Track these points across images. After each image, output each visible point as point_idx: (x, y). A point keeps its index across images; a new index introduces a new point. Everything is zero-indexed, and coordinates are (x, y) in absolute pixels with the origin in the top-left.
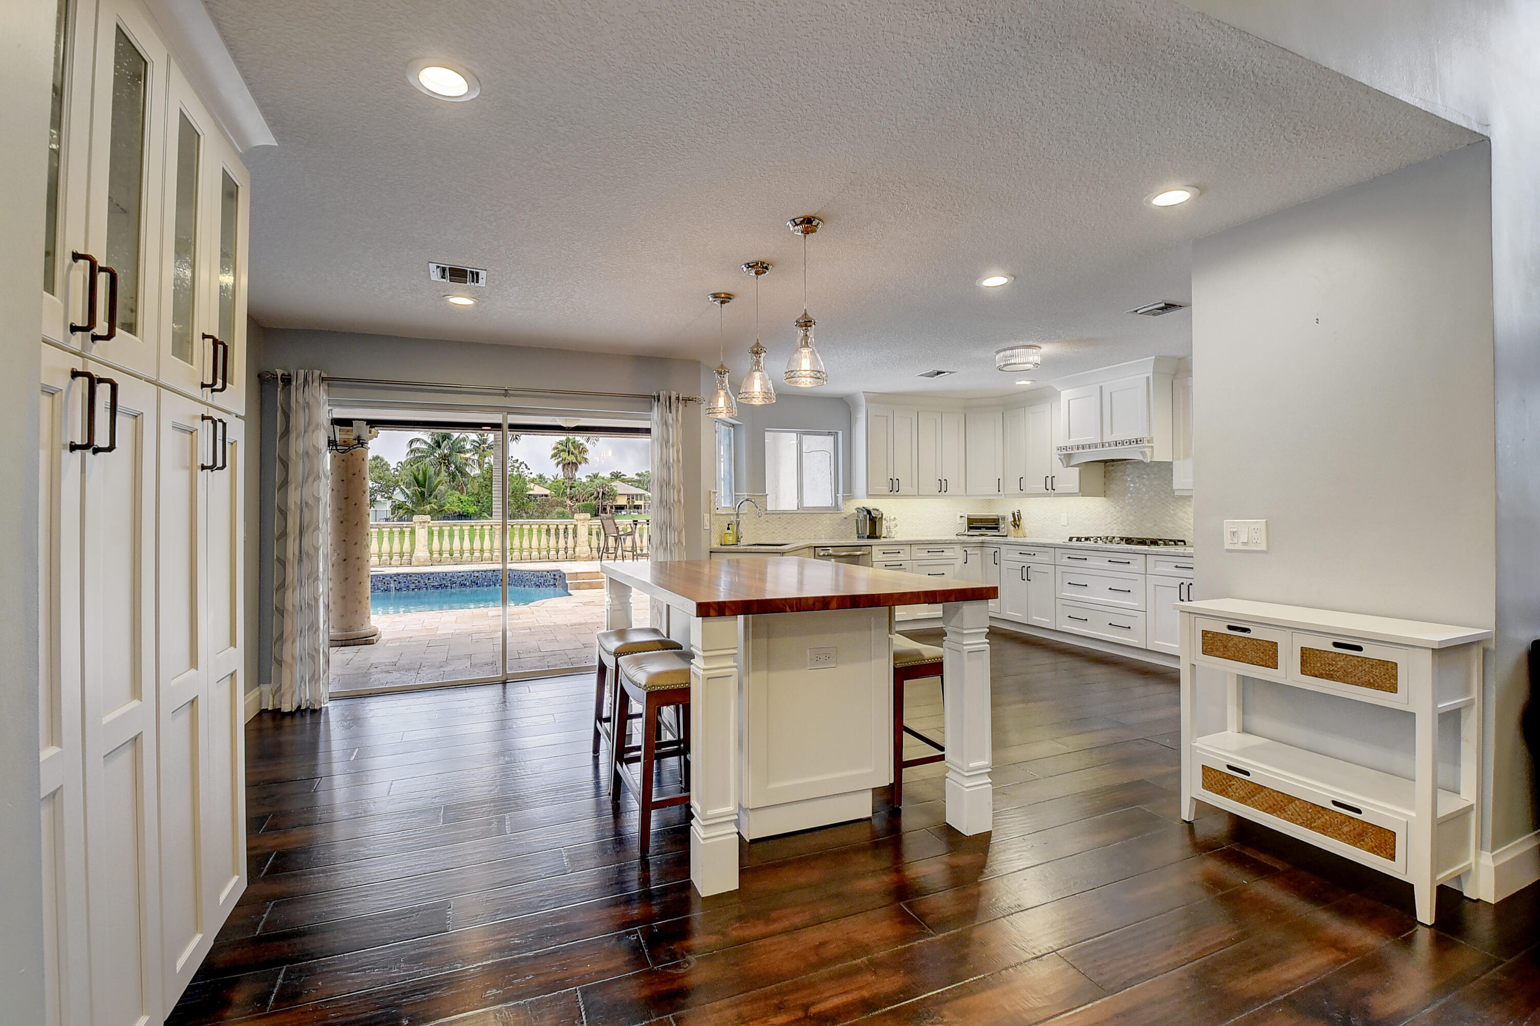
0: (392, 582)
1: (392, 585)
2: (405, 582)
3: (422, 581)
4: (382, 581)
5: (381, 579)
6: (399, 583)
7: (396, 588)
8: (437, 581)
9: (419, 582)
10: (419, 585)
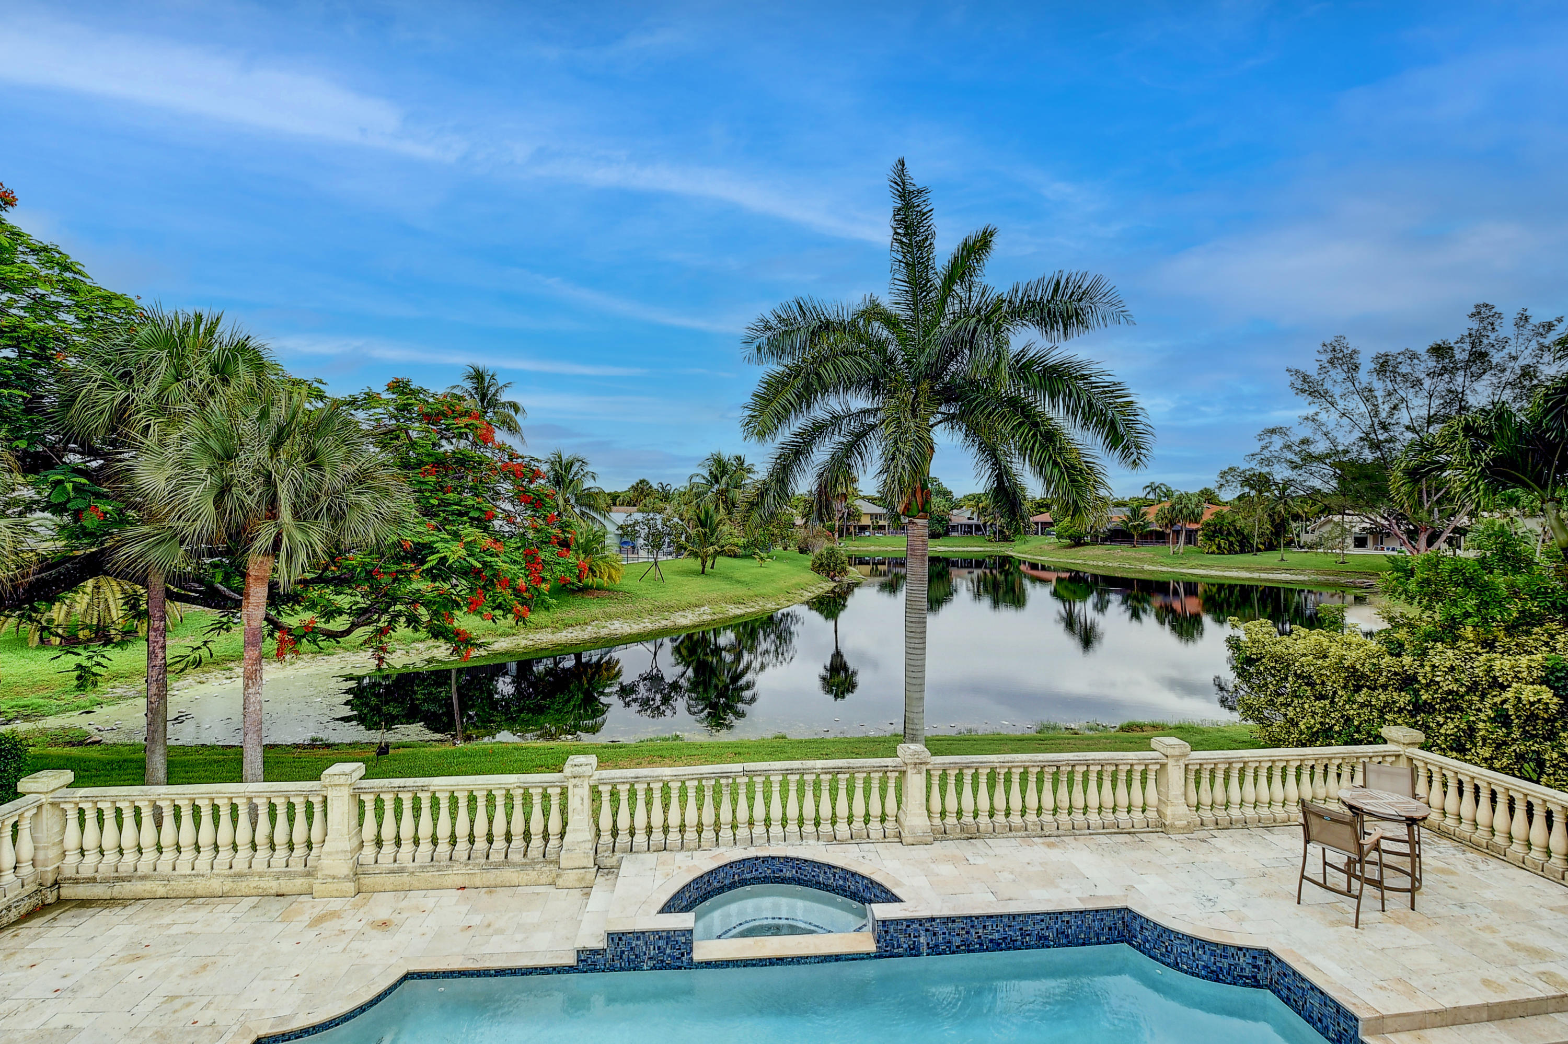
0: (923, 933)
1: (922, 940)
2: (944, 933)
3: (973, 931)
4: (906, 930)
5: (904, 927)
6: (935, 934)
7: (928, 944)
8: (998, 931)
9: (968, 933)
10: (967, 939)
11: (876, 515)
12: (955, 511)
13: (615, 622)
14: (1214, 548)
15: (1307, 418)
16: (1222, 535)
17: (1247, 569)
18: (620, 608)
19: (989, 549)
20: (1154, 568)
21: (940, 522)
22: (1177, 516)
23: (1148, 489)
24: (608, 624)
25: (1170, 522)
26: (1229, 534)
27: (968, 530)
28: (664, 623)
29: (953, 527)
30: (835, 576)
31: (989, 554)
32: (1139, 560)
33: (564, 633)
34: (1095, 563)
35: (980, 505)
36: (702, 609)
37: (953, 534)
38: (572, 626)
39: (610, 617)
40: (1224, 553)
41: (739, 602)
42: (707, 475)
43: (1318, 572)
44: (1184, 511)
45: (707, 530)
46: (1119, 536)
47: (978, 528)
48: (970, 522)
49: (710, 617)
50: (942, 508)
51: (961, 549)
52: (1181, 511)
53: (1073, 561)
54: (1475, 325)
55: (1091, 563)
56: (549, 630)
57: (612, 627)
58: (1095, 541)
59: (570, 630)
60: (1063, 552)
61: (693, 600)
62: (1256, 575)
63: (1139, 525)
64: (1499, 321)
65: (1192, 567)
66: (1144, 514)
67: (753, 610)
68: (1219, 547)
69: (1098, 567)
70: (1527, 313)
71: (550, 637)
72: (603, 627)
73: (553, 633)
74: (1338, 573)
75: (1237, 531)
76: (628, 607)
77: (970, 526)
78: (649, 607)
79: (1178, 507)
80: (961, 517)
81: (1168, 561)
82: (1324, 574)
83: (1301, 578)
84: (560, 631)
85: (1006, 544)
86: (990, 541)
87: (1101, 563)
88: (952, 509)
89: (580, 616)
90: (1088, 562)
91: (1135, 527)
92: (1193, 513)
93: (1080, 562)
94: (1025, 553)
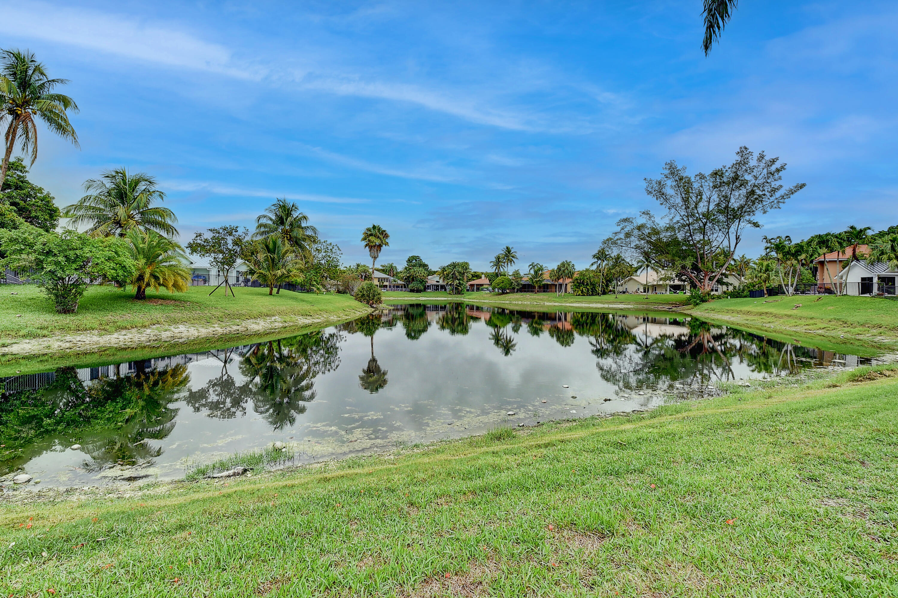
11: (382, 278)
12: (429, 277)
13: (180, 326)
14: (580, 292)
15: (644, 213)
16: (584, 285)
17: (601, 303)
18: (186, 314)
19: (450, 299)
20: (551, 304)
21: (421, 283)
22: (562, 274)
23: (531, 267)
24: (172, 328)
25: (558, 278)
26: (587, 284)
27: (437, 288)
28: (235, 328)
29: (428, 286)
30: (373, 304)
31: (450, 301)
32: (541, 300)
33: (116, 335)
34: (516, 302)
35: (445, 273)
36: (273, 318)
37: (429, 290)
38: (126, 328)
39: (175, 322)
40: (584, 295)
41: (306, 315)
42: (274, 218)
43: (637, 303)
44: (566, 271)
45: (276, 256)
46: (526, 288)
47: (443, 287)
48: (438, 283)
49: (281, 325)
50: (423, 274)
51: (434, 299)
52: (564, 271)
53: (503, 302)
54: (739, 158)
55: (514, 302)
56: (96, 332)
57: (177, 331)
58: (513, 291)
59: (124, 332)
60: (496, 297)
61: (264, 311)
62: (606, 306)
63: (539, 280)
64: (751, 156)
65: (572, 302)
66: (541, 274)
67: (319, 321)
68: (582, 292)
69: (517, 305)
70: (764, 154)
71: (95, 339)
72: (166, 331)
73: (100, 335)
74: (647, 304)
75: (591, 284)
76: (196, 314)
77: (437, 286)
78: (219, 314)
79: (562, 269)
80: (433, 280)
81: (557, 300)
82: (640, 304)
83: (629, 306)
84: (110, 333)
85: (459, 296)
86: (450, 294)
87: (520, 303)
88: (428, 275)
89: (137, 319)
90: (512, 302)
91: (537, 282)
92: (570, 272)
93: (508, 302)
94: (474, 299)
